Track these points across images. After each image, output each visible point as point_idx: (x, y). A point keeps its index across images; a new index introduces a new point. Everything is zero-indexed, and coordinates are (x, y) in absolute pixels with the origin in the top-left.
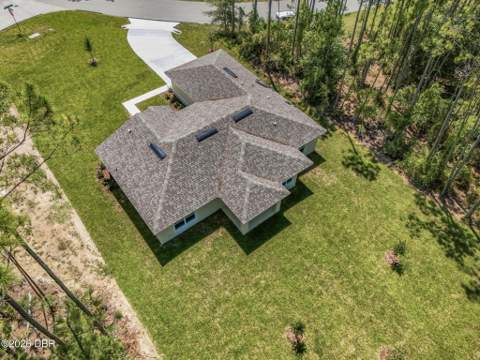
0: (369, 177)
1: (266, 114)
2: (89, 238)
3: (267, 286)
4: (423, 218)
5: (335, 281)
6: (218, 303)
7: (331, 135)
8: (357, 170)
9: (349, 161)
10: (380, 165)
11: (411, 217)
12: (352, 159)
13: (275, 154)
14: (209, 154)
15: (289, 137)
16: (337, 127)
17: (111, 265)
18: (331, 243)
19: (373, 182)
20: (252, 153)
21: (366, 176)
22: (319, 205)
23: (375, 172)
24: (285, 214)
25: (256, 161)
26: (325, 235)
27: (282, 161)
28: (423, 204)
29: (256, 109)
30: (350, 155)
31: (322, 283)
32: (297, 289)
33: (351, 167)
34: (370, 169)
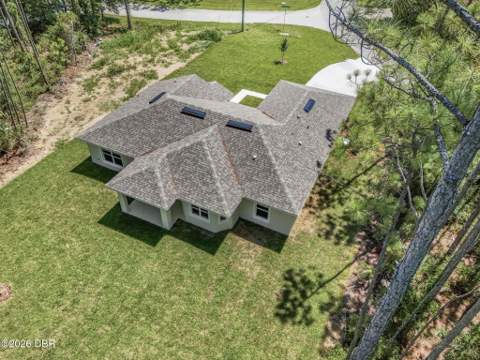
1: (259, 143)
3: (63, 251)
5: (82, 316)
8: (286, 294)
12: (306, 282)
13: (210, 172)
15: (250, 180)
23: (298, 318)
24: (165, 237)
26: (151, 287)
29: (258, 133)
31: (75, 302)
33: (289, 283)
34: (300, 310)
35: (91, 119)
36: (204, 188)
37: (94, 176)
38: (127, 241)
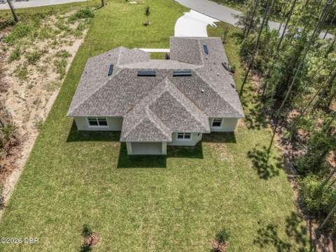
0: (262, 175)
2: (51, 105)
3: (109, 195)
4: (282, 235)
5: (157, 226)
6: (72, 183)
7: (259, 129)
8: (256, 164)
9: (256, 154)
10: (282, 172)
11: (270, 227)
12: (261, 154)
14: (139, 87)
15: (207, 106)
16: (269, 126)
17: (45, 125)
18: (182, 199)
19: (262, 180)
20: (166, 100)
21: (259, 172)
22: (199, 168)
23: (271, 174)
24: (168, 159)
25: (164, 107)
26: (183, 191)
27: (184, 117)
28: (293, 224)
29: (196, 75)
30: (262, 150)
31: (146, 220)
32: (125, 212)
33: (253, 159)
34: (269, 169)
35: (47, 100)
36: (185, 120)
37: (88, 140)
38: (146, 172)
